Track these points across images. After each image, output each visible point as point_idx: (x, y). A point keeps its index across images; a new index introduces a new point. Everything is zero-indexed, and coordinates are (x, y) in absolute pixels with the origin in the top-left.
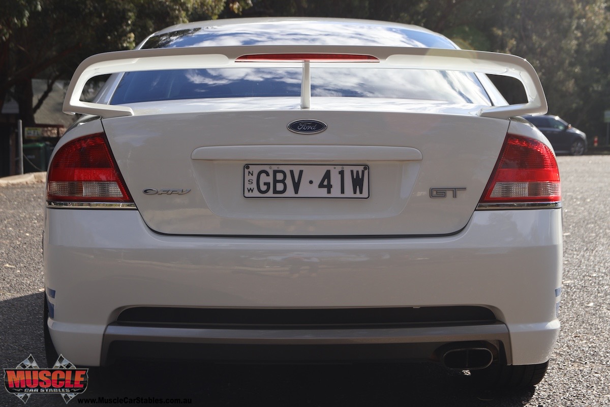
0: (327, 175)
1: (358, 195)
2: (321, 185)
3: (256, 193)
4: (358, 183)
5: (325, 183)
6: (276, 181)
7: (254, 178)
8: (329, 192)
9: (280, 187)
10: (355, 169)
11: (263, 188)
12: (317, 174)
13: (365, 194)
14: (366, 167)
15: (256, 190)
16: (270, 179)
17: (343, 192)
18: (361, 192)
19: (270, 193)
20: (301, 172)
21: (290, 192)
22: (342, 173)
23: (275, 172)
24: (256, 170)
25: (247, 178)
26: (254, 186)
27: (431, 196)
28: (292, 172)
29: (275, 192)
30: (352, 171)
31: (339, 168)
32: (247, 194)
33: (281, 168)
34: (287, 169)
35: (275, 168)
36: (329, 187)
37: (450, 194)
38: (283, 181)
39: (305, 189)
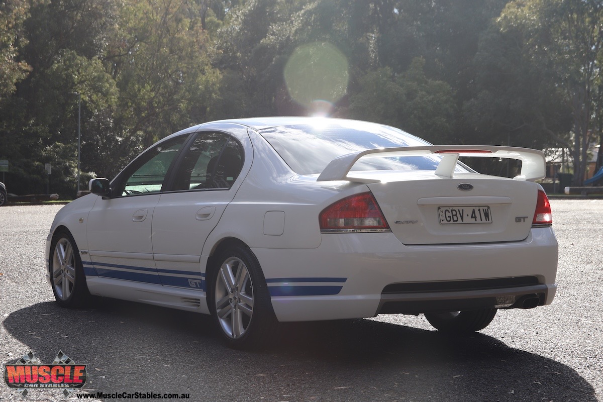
0: (474, 212)
1: (488, 222)
2: (472, 217)
3: (446, 222)
4: (487, 215)
5: (474, 216)
6: (453, 215)
7: (444, 214)
8: (476, 220)
9: (455, 218)
10: (485, 208)
11: (448, 219)
12: (468, 211)
13: (490, 221)
14: (489, 207)
15: (445, 220)
16: (450, 214)
17: (481, 220)
19: (452, 222)
20: (463, 210)
21: (460, 221)
22: (479, 210)
23: (452, 210)
24: (443, 209)
25: (441, 214)
26: (444, 218)
27: (516, 221)
28: (459, 210)
29: (454, 221)
30: (483, 209)
31: (478, 208)
32: (442, 222)
33: (454, 208)
34: (456, 209)
35: (452, 208)
36: (475, 217)
37: (522, 220)
38: (456, 215)
39: (467, 219)
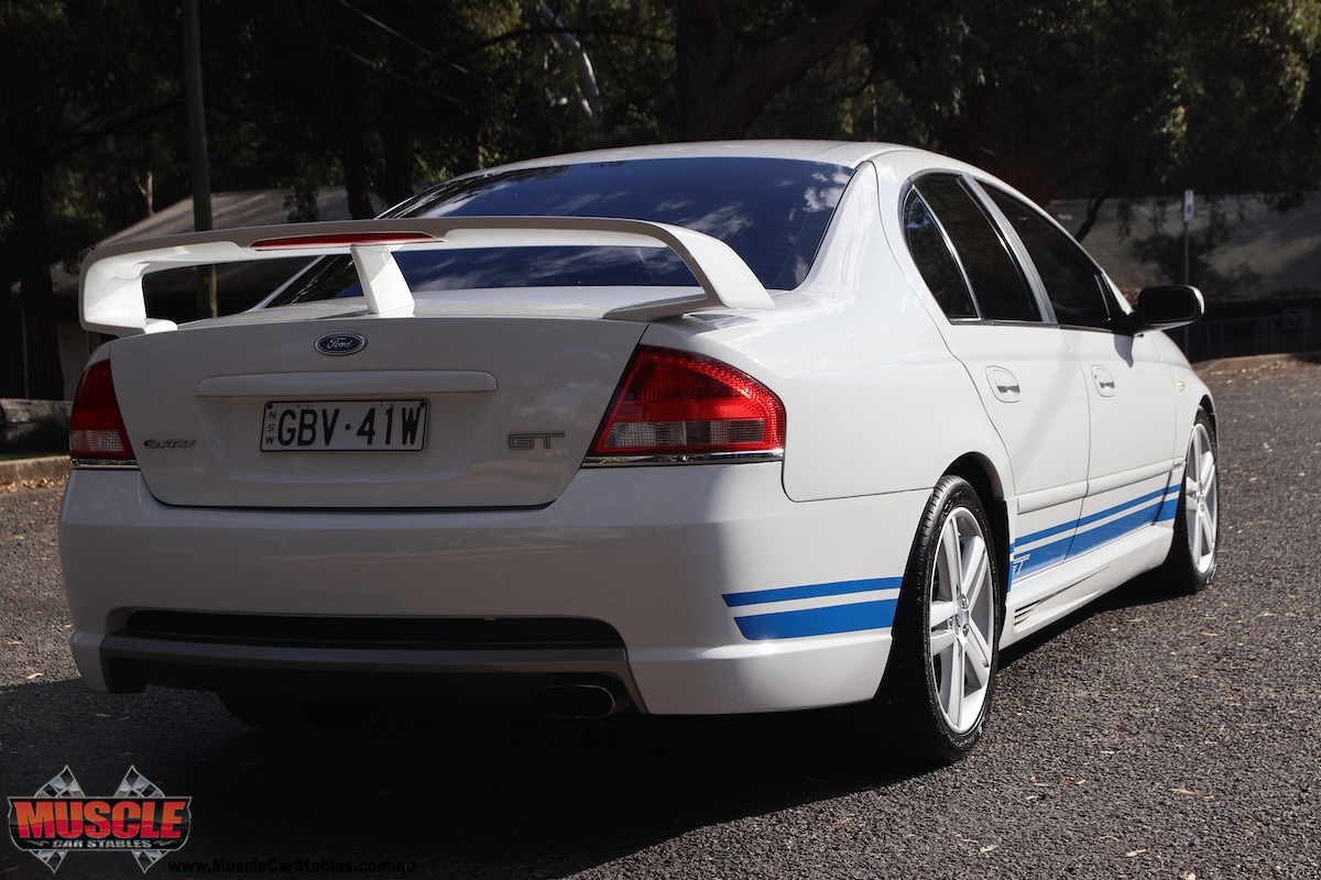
0: (370, 417)
1: (408, 446)
2: (361, 433)
3: (277, 445)
4: (410, 427)
5: (367, 428)
6: (303, 426)
7: (276, 423)
8: (370, 442)
9: (307, 435)
10: (408, 406)
11: (286, 437)
12: (354, 415)
13: (417, 445)
14: (424, 403)
15: (276, 440)
16: (295, 424)
17: (388, 442)
18: (412, 442)
19: (294, 445)
20: (337, 412)
21: (319, 443)
22: (390, 413)
23: (304, 412)
24: (279, 409)
25: (268, 422)
26: (275, 434)
27: (511, 446)
28: (324, 412)
29: (301, 442)
30: (404, 410)
31: (387, 405)
32: (265, 447)
33: (313, 406)
34: (318, 408)
35: (304, 406)
36: (371, 434)
37: (539, 442)
38: (311, 426)
39: (341, 439)
